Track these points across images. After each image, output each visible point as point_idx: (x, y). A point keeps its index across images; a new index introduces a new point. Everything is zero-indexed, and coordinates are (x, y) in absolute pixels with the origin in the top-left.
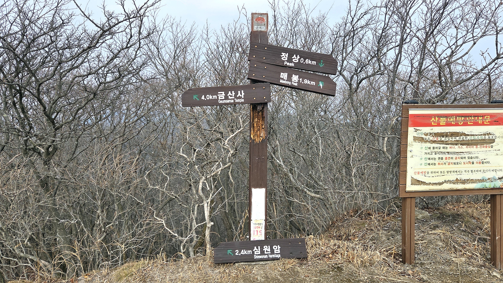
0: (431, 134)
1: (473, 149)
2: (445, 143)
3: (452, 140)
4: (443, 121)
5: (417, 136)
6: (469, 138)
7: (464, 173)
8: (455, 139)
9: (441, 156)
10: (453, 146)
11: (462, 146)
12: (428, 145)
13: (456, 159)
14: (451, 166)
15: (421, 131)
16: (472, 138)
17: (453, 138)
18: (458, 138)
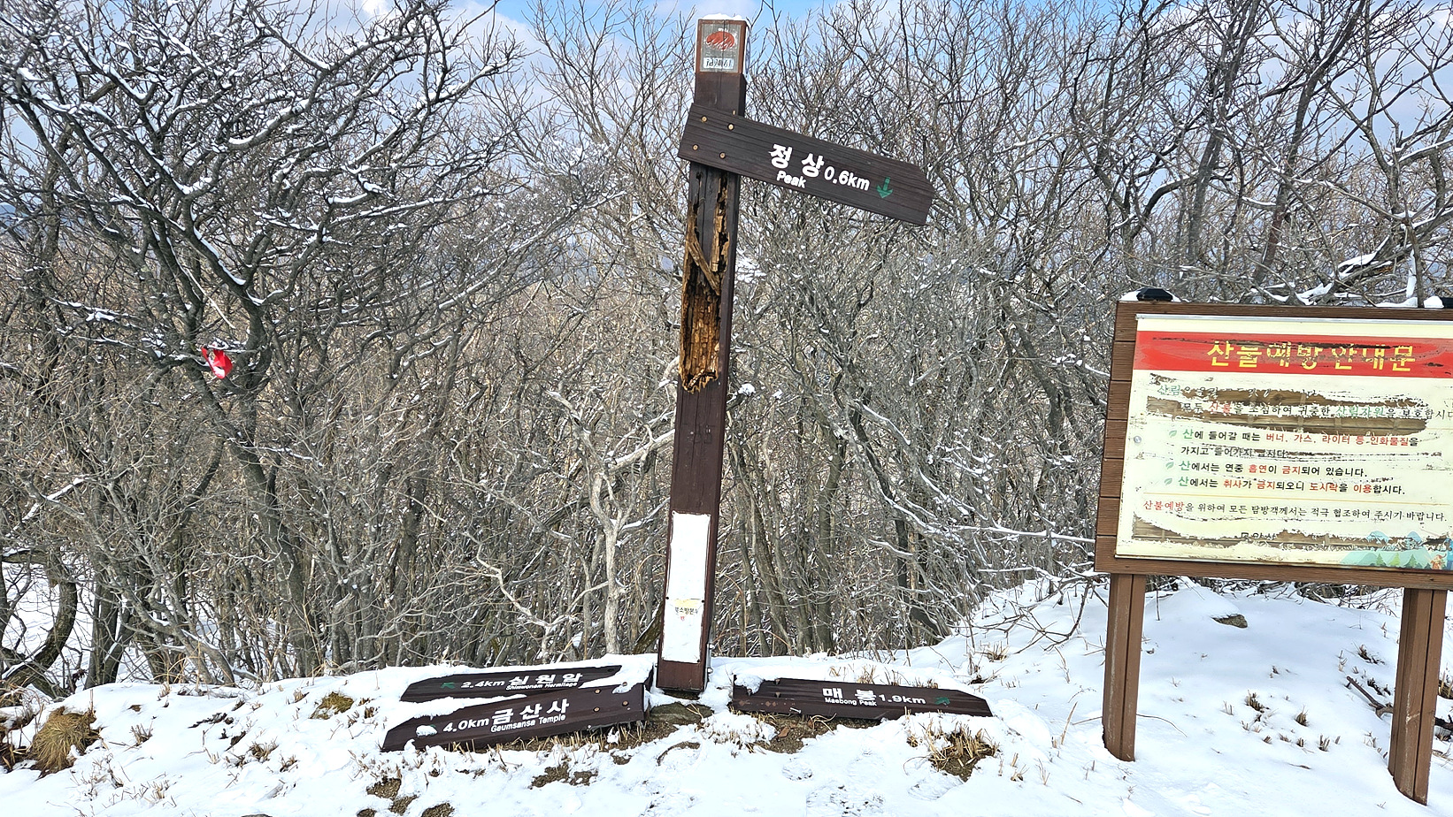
0: (1205, 393)
1: (1348, 447)
2: (1251, 422)
3: (1276, 414)
4: (1248, 355)
5: (1158, 396)
6: (1333, 410)
7: (1310, 515)
8: (1288, 413)
9: (1235, 460)
10: (1280, 433)
11: (1310, 435)
12: (1196, 425)
13: (1286, 471)
14: (1267, 491)
15: (1175, 383)
16: (1347, 412)
17: (1282, 407)
18: (1295, 411)
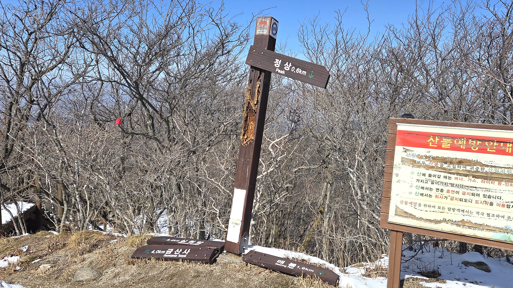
0: (426, 157)
1: (494, 186)
2: (448, 171)
3: (459, 168)
4: (446, 142)
5: (406, 157)
6: (487, 169)
7: (475, 214)
8: (465, 169)
9: (440, 187)
10: (461, 177)
11: (476, 179)
12: (423, 170)
13: (464, 194)
14: (455, 202)
15: (413, 153)
16: (493, 170)
17: (462, 166)
18: (468, 168)
